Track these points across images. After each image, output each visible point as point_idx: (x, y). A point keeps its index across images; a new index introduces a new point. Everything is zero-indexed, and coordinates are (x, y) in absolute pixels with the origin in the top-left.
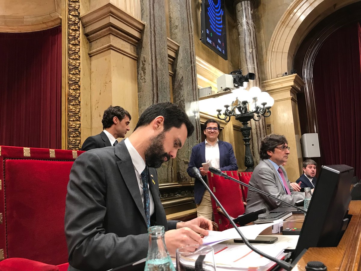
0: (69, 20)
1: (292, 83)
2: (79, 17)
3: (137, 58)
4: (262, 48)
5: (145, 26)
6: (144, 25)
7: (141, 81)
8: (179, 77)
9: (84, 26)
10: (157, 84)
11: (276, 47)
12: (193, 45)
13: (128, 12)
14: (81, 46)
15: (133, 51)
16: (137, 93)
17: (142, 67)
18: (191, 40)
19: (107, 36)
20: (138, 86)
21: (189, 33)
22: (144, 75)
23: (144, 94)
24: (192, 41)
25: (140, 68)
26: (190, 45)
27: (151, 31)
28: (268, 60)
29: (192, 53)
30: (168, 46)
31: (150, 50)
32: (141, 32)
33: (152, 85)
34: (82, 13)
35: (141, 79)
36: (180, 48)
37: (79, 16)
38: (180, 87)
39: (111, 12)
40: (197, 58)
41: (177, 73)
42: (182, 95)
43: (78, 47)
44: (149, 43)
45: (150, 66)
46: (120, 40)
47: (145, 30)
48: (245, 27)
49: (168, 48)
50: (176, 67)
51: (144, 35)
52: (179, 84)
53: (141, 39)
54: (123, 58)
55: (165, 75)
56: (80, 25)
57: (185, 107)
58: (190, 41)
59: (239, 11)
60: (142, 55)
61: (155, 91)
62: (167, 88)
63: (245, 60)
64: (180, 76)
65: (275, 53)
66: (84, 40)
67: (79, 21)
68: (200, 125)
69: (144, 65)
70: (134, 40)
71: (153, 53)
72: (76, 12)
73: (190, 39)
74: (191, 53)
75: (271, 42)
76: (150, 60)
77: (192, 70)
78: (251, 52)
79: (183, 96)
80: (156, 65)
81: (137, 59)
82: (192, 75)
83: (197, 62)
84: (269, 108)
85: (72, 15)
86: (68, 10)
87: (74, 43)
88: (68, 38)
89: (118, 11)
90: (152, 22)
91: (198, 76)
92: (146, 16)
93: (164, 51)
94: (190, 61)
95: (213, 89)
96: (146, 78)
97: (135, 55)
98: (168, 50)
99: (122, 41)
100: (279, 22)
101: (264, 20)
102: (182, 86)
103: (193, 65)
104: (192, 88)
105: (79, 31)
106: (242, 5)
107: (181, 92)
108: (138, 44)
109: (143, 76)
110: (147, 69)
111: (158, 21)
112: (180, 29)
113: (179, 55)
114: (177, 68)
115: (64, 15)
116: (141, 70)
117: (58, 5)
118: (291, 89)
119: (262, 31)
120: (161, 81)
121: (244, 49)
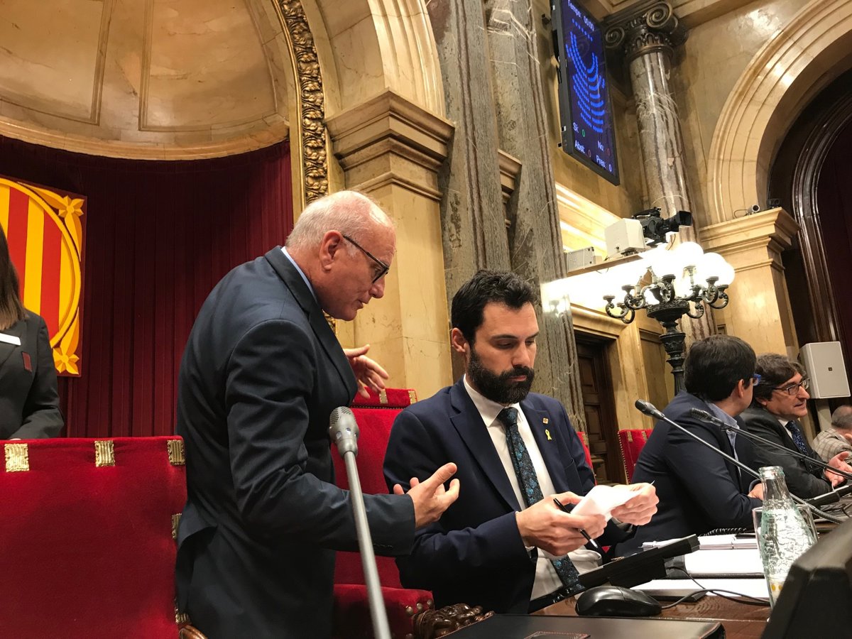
0: (305, 128)
1: (771, 230)
2: (323, 122)
3: (440, 197)
4: (694, 153)
5: (456, 130)
6: (452, 129)
7: (451, 244)
8: (524, 230)
9: (333, 139)
10: (484, 249)
11: (728, 150)
12: (548, 159)
13: (420, 104)
14: (329, 179)
15: (431, 184)
16: (444, 270)
17: (452, 215)
18: (544, 149)
19: (383, 157)
20: (444, 256)
21: (539, 135)
22: (457, 233)
23: (459, 270)
24: (547, 152)
25: (448, 218)
26: (543, 160)
27: (467, 140)
28: (709, 178)
29: (548, 176)
30: (501, 167)
31: (467, 180)
32: (447, 142)
33: (475, 251)
34: (329, 112)
35: (450, 240)
36: (524, 168)
37: (323, 118)
38: (527, 251)
39: (392, 109)
40: (558, 187)
41: (518, 221)
42: (532, 269)
43: (325, 182)
44: (466, 166)
45: (470, 213)
46: (406, 162)
47: (456, 138)
48: (654, 110)
49: (501, 173)
50: (517, 209)
51: (452, 149)
52: (525, 244)
53: (447, 158)
54: (414, 200)
55: (498, 230)
56: (325, 136)
57: (540, 294)
58: (542, 152)
59: (638, 76)
60: (450, 190)
62: (504, 257)
63: (657, 182)
64: (525, 228)
65: (726, 164)
66: (335, 166)
67: (324, 130)
68: (573, 332)
69: (455, 210)
70: (433, 160)
71: (474, 186)
72: (318, 112)
73: (542, 148)
74: (545, 176)
75: (714, 139)
76: (469, 200)
77: (550, 214)
78: (671, 164)
79: (536, 270)
80: (481, 209)
81: (439, 201)
82: (551, 224)
83: (558, 197)
84: (722, 288)
85: (311, 119)
86: (302, 109)
87: (317, 175)
88: (305, 165)
89: (405, 106)
90: (468, 120)
91: (563, 226)
92: (456, 108)
93: (493, 178)
94: (545, 194)
95: (596, 253)
96: (461, 238)
97: (437, 192)
98: (502, 176)
99: (411, 164)
100: (732, 94)
101: (695, 91)
102: (531, 249)
103: (551, 202)
104: (552, 252)
105: (325, 150)
106: (644, 62)
107: (529, 262)
108: (441, 168)
109: (455, 233)
110: (462, 220)
111: (478, 118)
112: (521, 128)
113: (521, 183)
114: (518, 212)
115: (294, 120)
116: (449, 221)
117: (281, 100)
118: (770, 243)
119: (692, 116)
120: (492, 243)
121: (654, 158)
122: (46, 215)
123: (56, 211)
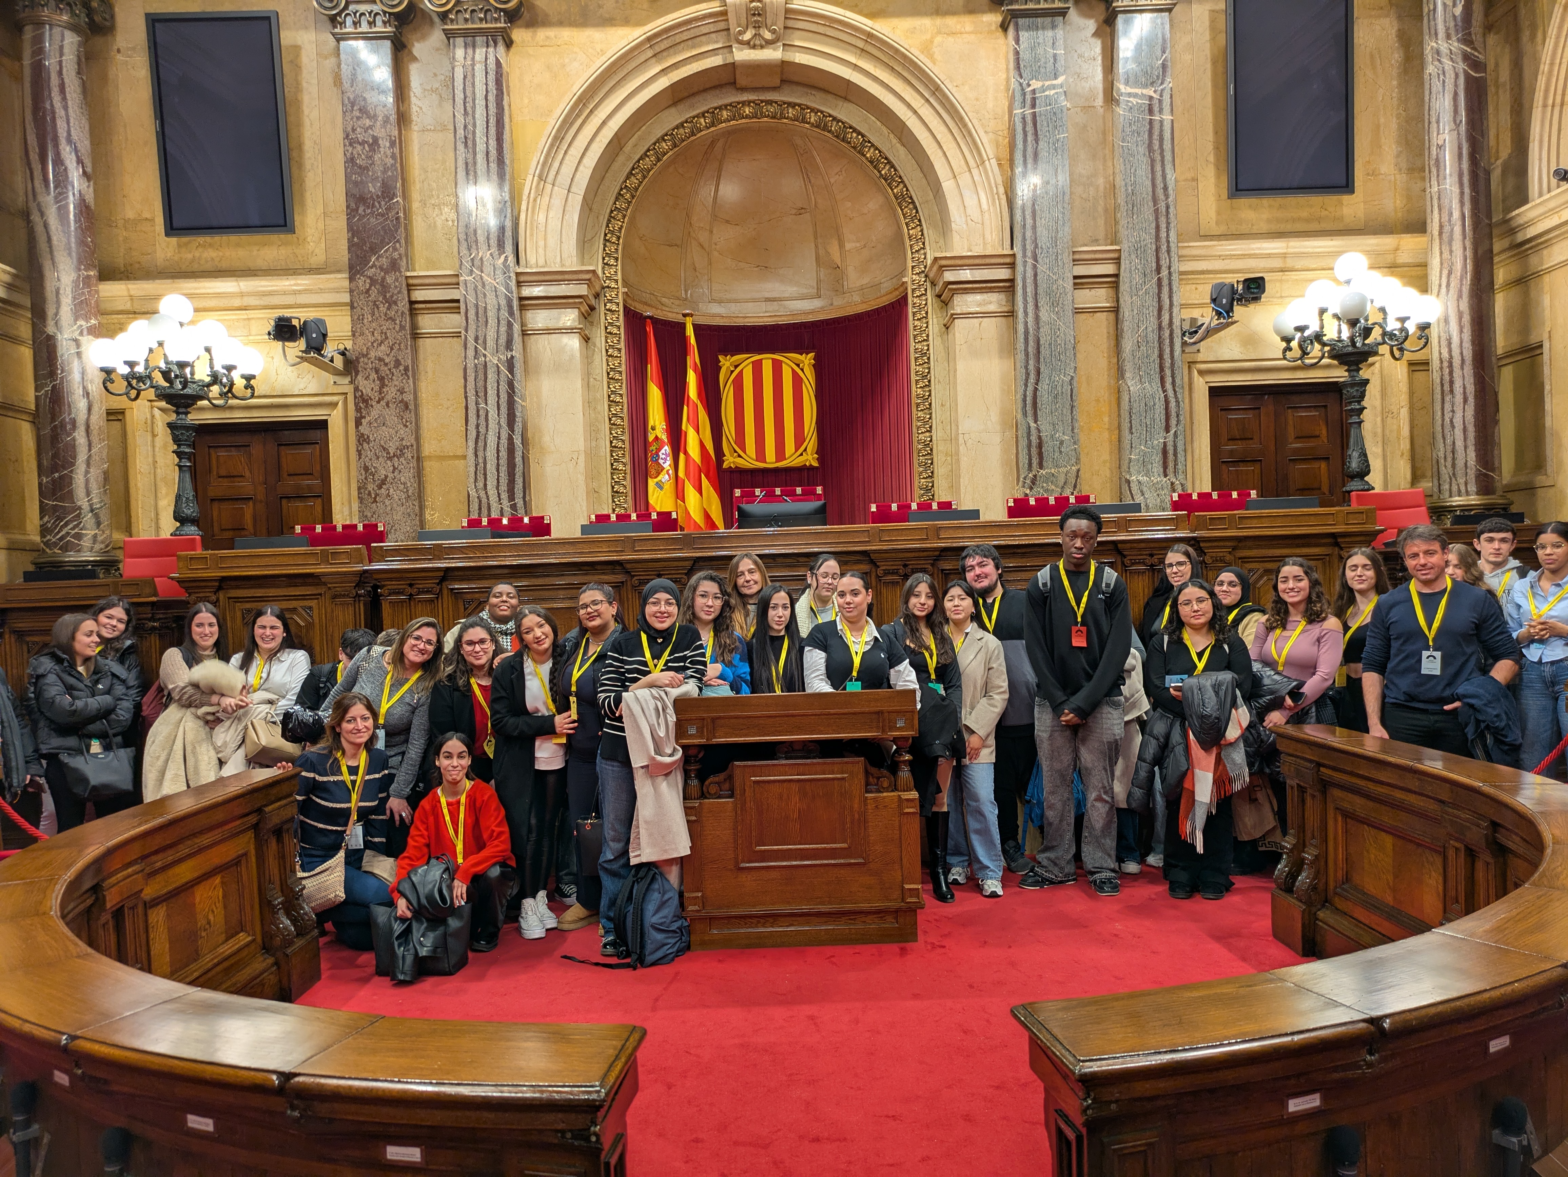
0: (914, 282)
2: (925, 274)
3: (1007, 313)
6: (1015, 256)
9: (933, 284)
14: (929, 318)
15: (1001, 305)
18: (1162, 219)
21: (1156, 205)
24: (1169, 219)
26: (1157, 231)
27: (1025, 261)
29: (1163, 247)
33: (1024, 357)
37: (925, 271)
43: (927, 320)
45: (1022, 326)
46: (973, 295)
47: (1016, 261)
48: (1430, 68)
51: (1016, 269)
53: (1012, 277)
54: (978, 325)
55: (1062, 330)
60: (1014, 302)
61: (1031, 367)
63: (1427, 170)
65: (1556, 110)
67: (926, 280)
70: (1002, 285)
71: (1030, 300)
76: (1021, 316)
77: (1159, 287)
78: (1442, 142)
80: (1037, 318)
82: (1159, 298)
83: (1182, 265)
90: (1028, 242)
93: (1061, 283)
94: (1154, 268)
97: (1007, 309)
99: (979, 296)
103: (1165, 273)
108: (1009, 287)
115: (908, 277)
117: (903, 261)
120: (1050, 344)
121: (1427, 138)
122: (793, 370)
123: (798, 365)
